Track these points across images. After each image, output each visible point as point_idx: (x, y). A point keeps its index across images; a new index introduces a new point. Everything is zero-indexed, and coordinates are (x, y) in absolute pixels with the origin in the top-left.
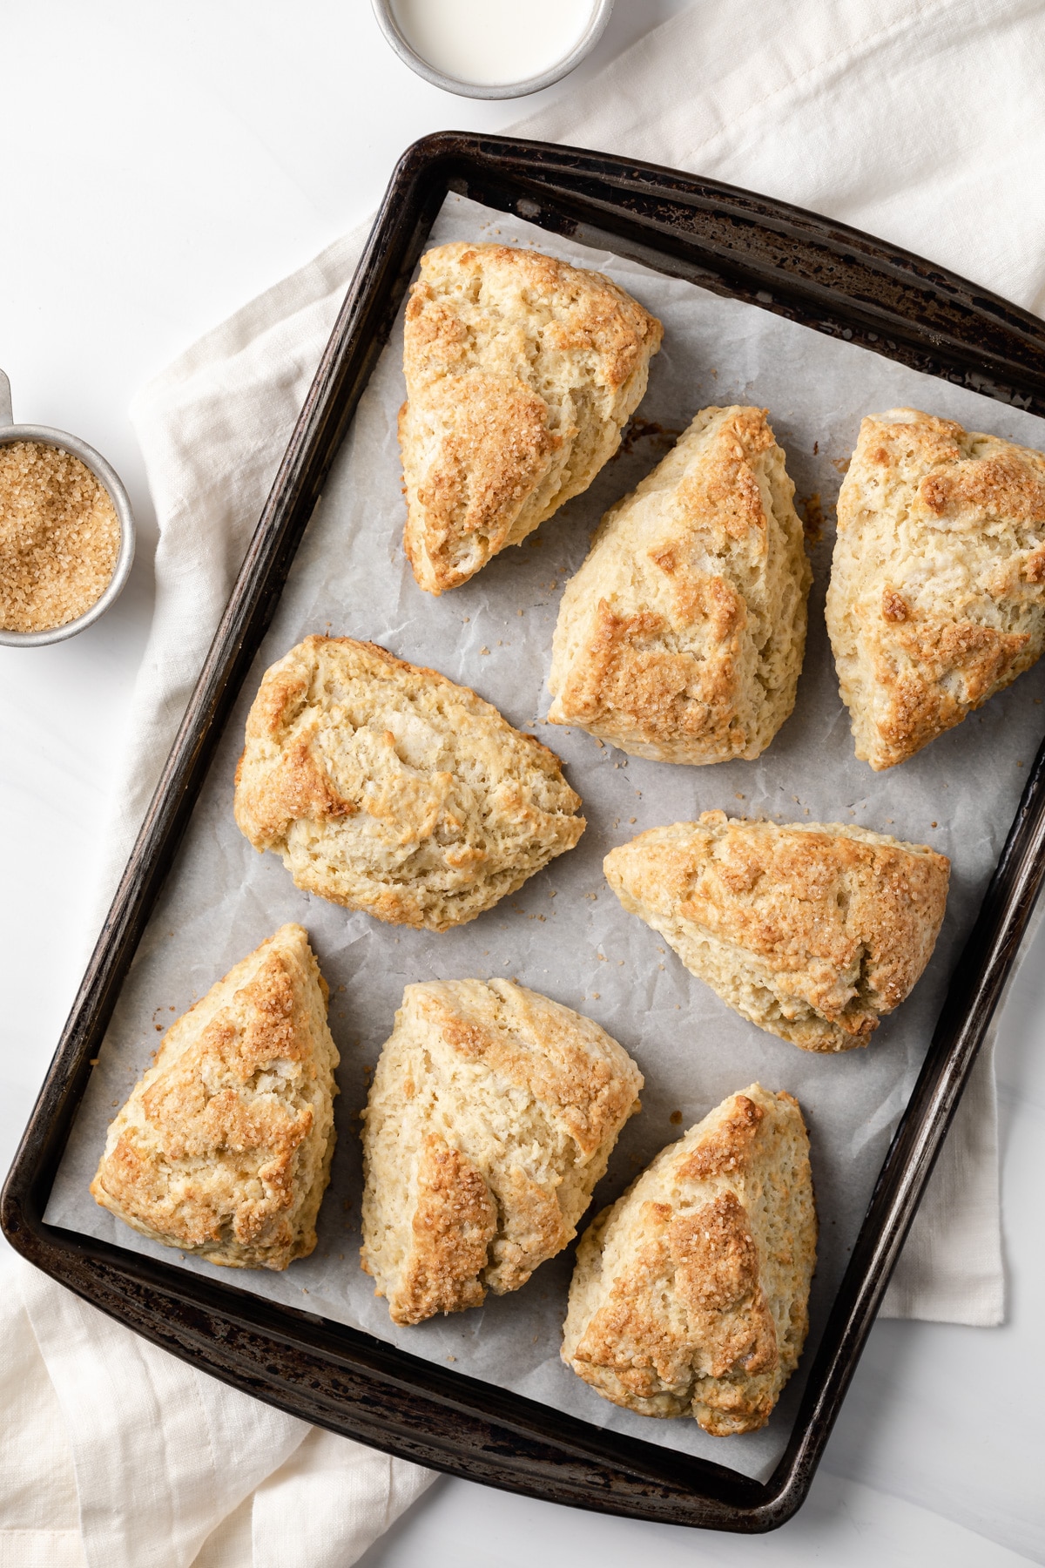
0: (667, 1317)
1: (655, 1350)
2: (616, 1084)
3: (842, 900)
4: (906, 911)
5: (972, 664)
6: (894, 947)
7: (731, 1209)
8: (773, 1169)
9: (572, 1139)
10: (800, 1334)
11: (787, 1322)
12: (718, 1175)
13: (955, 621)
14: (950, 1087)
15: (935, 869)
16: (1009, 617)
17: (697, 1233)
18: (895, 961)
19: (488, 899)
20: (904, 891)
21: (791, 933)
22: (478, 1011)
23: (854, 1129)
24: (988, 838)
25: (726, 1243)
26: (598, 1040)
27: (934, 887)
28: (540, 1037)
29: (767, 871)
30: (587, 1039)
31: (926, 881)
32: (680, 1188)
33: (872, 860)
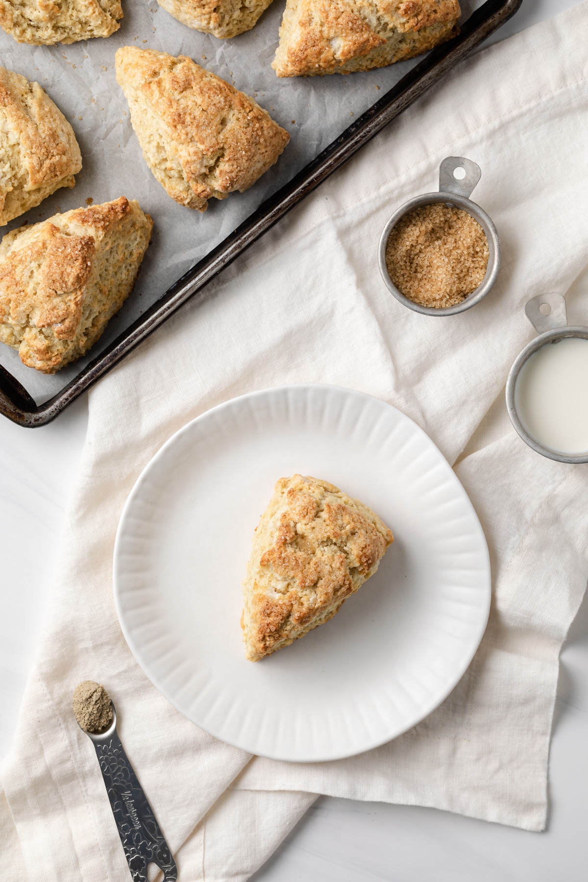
0: (29, 283)
1: (14, 296)
2: (64, 158)
3: (223, 122)
4: (254, 145)
5: (350, 38)
6: (237, 159)
7: (88, 243)
8: (121, 243)
9: (28, 173)
10: (93, 335)
11: (89, 324)
12: (91, 226)
13: (352, 11)
14: (232, 252)
15: (280, 136)
16: (381, 27)
17: (65, 247)
18: (235, 166)
19: (50, 37)
20: (257, 135)
21: (189, 123)
22: (16, 88)
23: (175, 252)
24: (316, 143)
25: (76, 259)
26: (69, 135)
27: (275, 143)
28: (39, 115)
29: (194, 88)
30: (62, 130)
31: (271, 137)
32: (69, 225)
33: (250, 111)
